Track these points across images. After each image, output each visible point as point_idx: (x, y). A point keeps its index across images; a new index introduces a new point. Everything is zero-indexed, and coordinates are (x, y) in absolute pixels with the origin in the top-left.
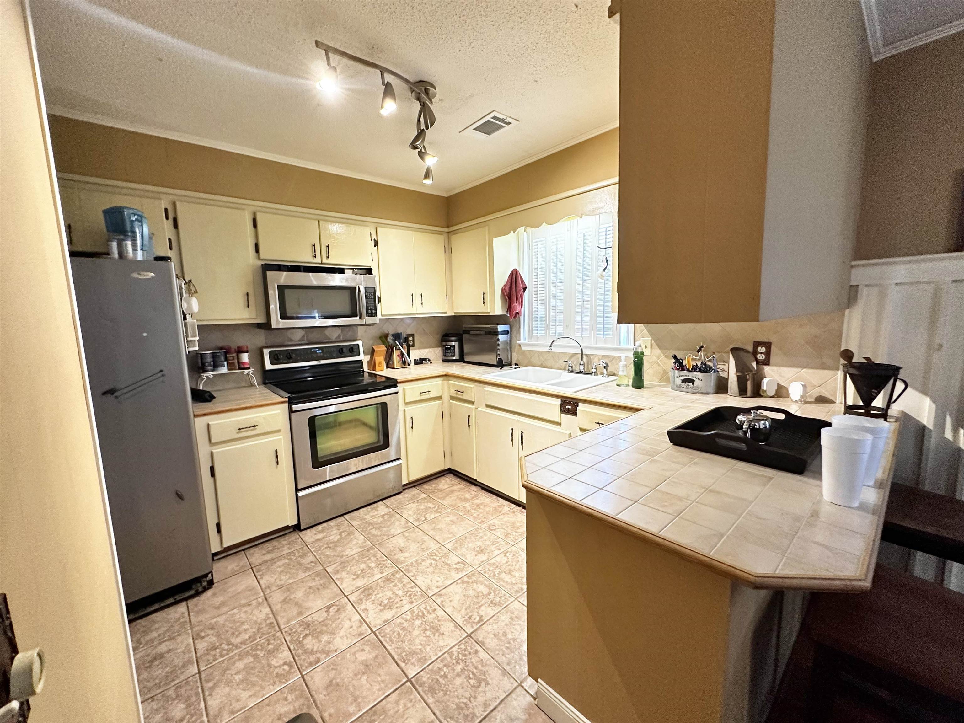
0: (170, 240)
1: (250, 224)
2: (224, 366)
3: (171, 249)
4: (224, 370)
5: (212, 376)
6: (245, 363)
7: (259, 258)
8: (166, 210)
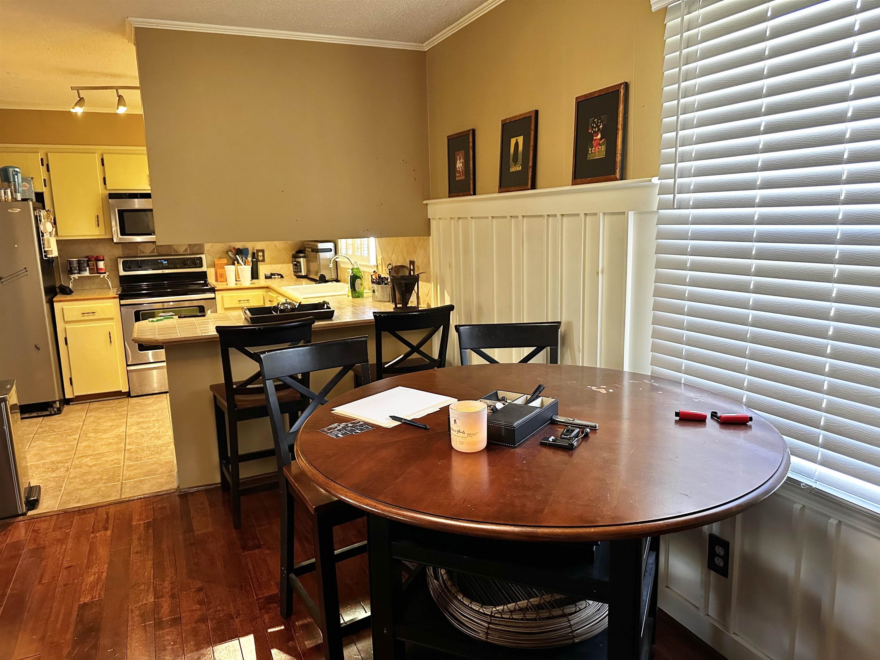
0: (44, 180)
1: (98, 163)
2: (86, 270)
3: (45, 186)
4: (87, 273)
5: (77, 278)
6: (101, 269)
7: (106, 188)
8: (42, 159)
